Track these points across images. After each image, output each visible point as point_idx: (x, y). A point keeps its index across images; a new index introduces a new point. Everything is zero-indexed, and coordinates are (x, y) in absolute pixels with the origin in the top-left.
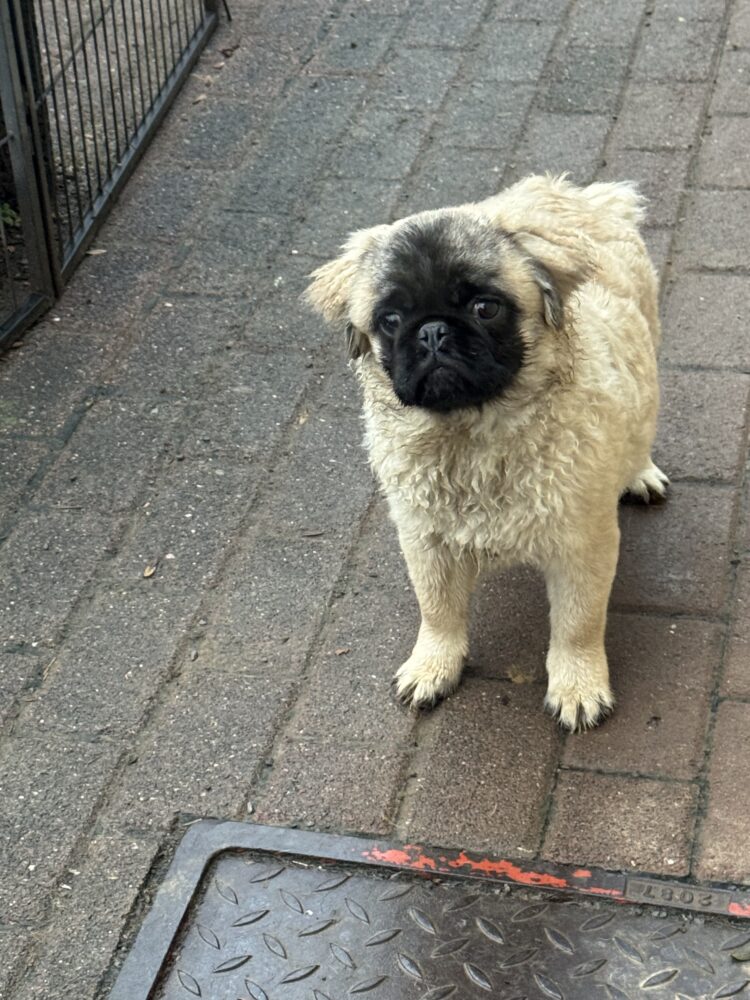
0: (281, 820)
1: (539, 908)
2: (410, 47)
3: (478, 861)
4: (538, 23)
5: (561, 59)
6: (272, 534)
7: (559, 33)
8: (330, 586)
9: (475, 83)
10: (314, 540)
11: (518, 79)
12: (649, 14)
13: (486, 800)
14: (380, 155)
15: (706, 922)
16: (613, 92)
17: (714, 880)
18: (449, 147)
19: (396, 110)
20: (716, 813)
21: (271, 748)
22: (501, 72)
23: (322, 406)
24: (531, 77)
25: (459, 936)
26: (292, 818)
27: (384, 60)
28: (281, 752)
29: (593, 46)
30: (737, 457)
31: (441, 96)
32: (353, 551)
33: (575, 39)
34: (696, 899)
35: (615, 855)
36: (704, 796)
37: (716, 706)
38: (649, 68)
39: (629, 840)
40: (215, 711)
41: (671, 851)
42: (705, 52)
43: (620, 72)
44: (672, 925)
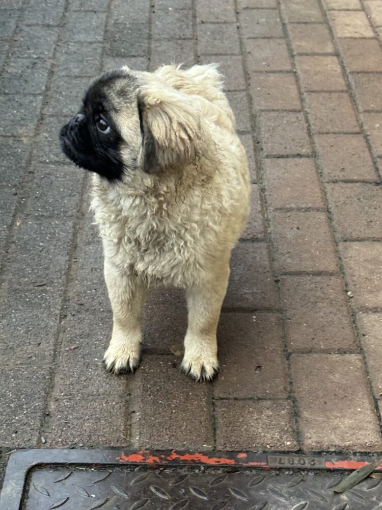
0: (63, 445)
1: (223, 478)
2: (28, 26)
3: (183, 455)
4: (95, 12)
5: (112, 30)
6: (16, 286)
7: (108, 17)
8: (57, 312)
9: (69, 43)
10: (42, 288)
11: (92, 40)
12: (153, 6)
13: (178, 421)
14: (26, 81)
15: (315, 474)
16: (145, 45)
17: (314, 450)
18: (63, 76)
19: (29, 58)
20: (306, 414)
21: (47, 405)
22: (82, 37)
23: (28, 215)
24: (99, 39)
25: (182, 499)
26: (70, 443)
27: (15, 33)
28: (53, 407)
29: (128, 23)
30: (262, 227)
31: (53, 50)
32: (65, 291)
33: (117, 20)
34: (307, 462)
35: (258, 443)
36: (296, 406)
37: (289, 357)
38: (160, 33)
39: (263, 434)
40: (8, 387)
41: (287, 437)
42: (187, 24)
43: (146, 36)
44: (297, 478)
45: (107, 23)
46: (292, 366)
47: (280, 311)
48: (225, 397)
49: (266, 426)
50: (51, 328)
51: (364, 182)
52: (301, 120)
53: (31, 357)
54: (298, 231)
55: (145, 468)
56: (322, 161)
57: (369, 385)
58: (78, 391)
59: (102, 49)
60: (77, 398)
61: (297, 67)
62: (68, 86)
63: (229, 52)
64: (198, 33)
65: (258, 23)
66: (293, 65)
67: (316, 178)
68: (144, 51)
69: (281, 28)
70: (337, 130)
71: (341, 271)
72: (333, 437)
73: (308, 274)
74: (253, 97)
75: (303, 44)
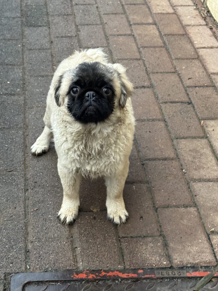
0: (40, 270)
1: (132, 285)
3: (108, 273)
8: (23, 187)
10: (11, 173)
11: (15, 16)
13: (102, 252)
15: (182, 280)
16: (45, 19)
17: (179, 266)
18: (2, 39)
20: (171, 245)
21: (26, 245)
22: (8, 14)
24: (18, 15)
26: (44, 268)
28: (30, 246)
29: (33, 5)
32: (25, 174)
33: (27, 3)
34: (176, 273)
35: (148, 264)
36: (165, 240)
37: (156, 210)
38: (53, 11)
39: (150, 258)
40: (3, 235)
41: (164, 259)
42: (68, 6)
43: (45, 13)
44: (172, 283)
45: (21, 5)
46: (159, 216)
47: (147, 182)
48: (125, 236)
49: (151, 253)
50: (21, 198)
51: (182, 102)
52: (141, 65)
53: (12, 216)
54: (150, 133)
55: (88, 281)
56: (157, 90)
57: (203, 225)
58: (43, 236)
59: (21, 22)
60: (43, 241)
61: (134, 32)
62: (6, 46)
63: (94, 23)
64: (75, 11)
65: (108, 5)
66: (132, 30)
67: (155, 101)
68: (45, 23)
69: (121, 7)
70: (162, 71)
71: (177, 157)
72: (188, 258)
73: (159, 159)
74: (112, 51)
75: (135, 17)
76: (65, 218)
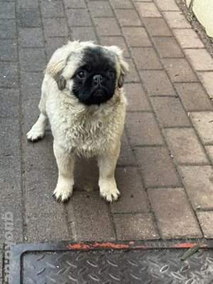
0: (37, 241)
1: (124, 255)
3: (101, 244)
4: (8, 2)
5: (20, 12)
7: (15, 5)
8: (19, 170)
10: (8, 157)
11: (9, 18)
13: (96, 226)
15: (170, 251)
16: (39, 21)
17: (167, 238)
20: (161, 220)
21: (24, 220)
22: (3, 16)
24: (13, 17)
25: (104, 266)
26: (41, 240)
28: (27, 221)
29: (27, 8)
32: (21, 159)
33: (21, 6)
34: (165, 245)
35: (139, 236)
36: (155, 216)
37: (146, 190)
39: (140, 231)
41: (153, 232)
43: (39, 15)
44: (161, 253)
45: (16, 8)
47: (137, 166)
48: (117, 212)
49: (142, 227)
50: (17, 179)
51: (169, 96)
52: (131, 63)
53: (10, 194)
54: (140, 123)
55: (82, 251)
56: (146, 85)
57: (190, 203)
58: (39, 212)
59: (15, 23)
60: (39, 216)
61: (124, 33)
62: (2, 44)
63: (86, 25)
64: (67, 14)
65: (99, 9)
67: (144, 95)
68: (39, 24)
69: (111, 11)
70: (151, 68)
71: (166, 144)
72: (176, 231)
73: (149, 146)
75: (125, 21)
76: (60, 196)
